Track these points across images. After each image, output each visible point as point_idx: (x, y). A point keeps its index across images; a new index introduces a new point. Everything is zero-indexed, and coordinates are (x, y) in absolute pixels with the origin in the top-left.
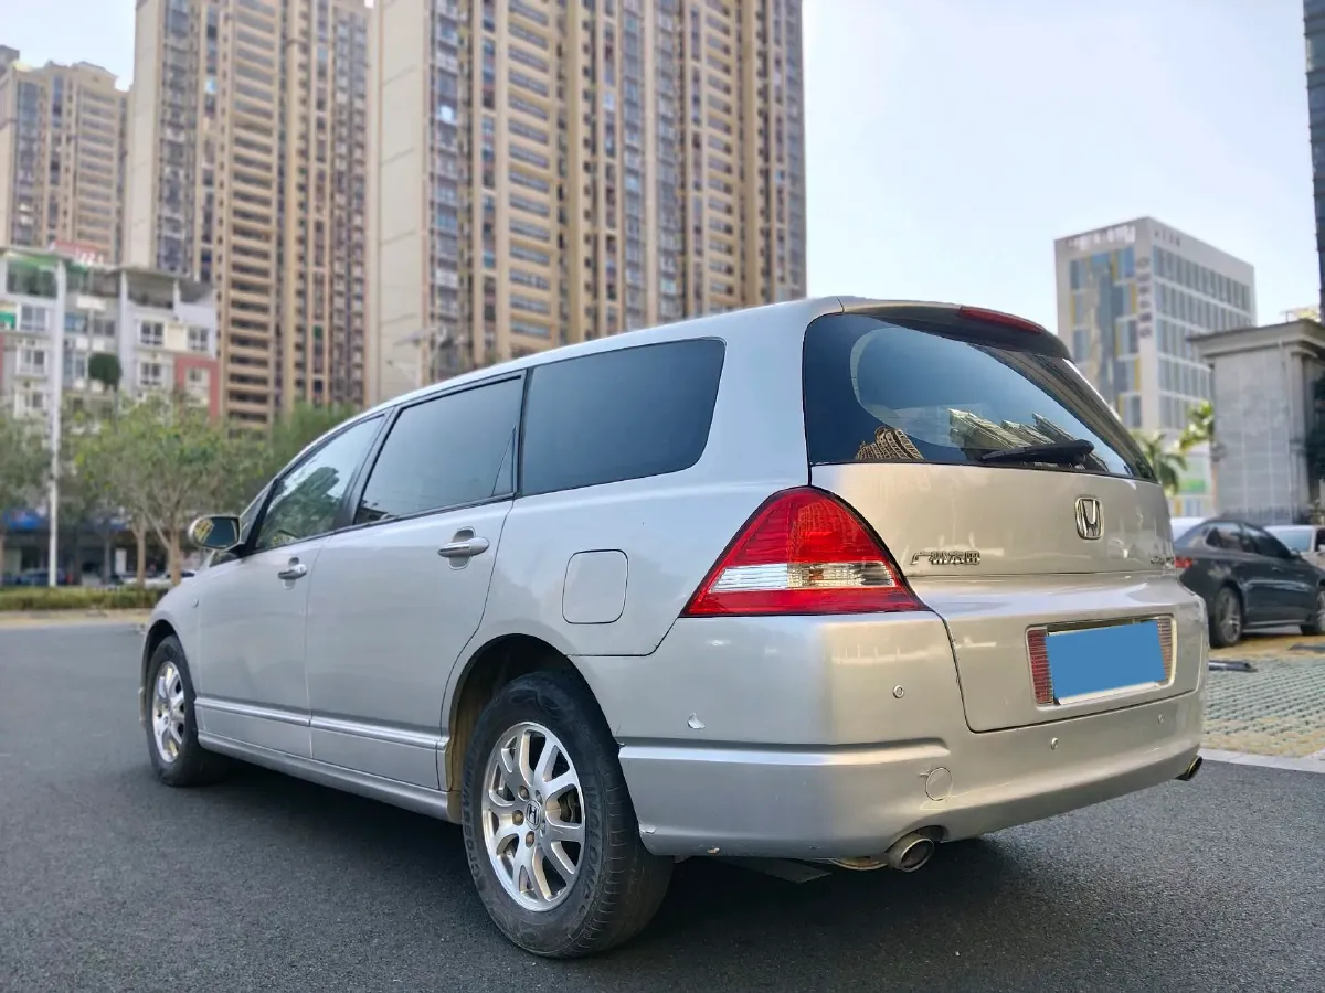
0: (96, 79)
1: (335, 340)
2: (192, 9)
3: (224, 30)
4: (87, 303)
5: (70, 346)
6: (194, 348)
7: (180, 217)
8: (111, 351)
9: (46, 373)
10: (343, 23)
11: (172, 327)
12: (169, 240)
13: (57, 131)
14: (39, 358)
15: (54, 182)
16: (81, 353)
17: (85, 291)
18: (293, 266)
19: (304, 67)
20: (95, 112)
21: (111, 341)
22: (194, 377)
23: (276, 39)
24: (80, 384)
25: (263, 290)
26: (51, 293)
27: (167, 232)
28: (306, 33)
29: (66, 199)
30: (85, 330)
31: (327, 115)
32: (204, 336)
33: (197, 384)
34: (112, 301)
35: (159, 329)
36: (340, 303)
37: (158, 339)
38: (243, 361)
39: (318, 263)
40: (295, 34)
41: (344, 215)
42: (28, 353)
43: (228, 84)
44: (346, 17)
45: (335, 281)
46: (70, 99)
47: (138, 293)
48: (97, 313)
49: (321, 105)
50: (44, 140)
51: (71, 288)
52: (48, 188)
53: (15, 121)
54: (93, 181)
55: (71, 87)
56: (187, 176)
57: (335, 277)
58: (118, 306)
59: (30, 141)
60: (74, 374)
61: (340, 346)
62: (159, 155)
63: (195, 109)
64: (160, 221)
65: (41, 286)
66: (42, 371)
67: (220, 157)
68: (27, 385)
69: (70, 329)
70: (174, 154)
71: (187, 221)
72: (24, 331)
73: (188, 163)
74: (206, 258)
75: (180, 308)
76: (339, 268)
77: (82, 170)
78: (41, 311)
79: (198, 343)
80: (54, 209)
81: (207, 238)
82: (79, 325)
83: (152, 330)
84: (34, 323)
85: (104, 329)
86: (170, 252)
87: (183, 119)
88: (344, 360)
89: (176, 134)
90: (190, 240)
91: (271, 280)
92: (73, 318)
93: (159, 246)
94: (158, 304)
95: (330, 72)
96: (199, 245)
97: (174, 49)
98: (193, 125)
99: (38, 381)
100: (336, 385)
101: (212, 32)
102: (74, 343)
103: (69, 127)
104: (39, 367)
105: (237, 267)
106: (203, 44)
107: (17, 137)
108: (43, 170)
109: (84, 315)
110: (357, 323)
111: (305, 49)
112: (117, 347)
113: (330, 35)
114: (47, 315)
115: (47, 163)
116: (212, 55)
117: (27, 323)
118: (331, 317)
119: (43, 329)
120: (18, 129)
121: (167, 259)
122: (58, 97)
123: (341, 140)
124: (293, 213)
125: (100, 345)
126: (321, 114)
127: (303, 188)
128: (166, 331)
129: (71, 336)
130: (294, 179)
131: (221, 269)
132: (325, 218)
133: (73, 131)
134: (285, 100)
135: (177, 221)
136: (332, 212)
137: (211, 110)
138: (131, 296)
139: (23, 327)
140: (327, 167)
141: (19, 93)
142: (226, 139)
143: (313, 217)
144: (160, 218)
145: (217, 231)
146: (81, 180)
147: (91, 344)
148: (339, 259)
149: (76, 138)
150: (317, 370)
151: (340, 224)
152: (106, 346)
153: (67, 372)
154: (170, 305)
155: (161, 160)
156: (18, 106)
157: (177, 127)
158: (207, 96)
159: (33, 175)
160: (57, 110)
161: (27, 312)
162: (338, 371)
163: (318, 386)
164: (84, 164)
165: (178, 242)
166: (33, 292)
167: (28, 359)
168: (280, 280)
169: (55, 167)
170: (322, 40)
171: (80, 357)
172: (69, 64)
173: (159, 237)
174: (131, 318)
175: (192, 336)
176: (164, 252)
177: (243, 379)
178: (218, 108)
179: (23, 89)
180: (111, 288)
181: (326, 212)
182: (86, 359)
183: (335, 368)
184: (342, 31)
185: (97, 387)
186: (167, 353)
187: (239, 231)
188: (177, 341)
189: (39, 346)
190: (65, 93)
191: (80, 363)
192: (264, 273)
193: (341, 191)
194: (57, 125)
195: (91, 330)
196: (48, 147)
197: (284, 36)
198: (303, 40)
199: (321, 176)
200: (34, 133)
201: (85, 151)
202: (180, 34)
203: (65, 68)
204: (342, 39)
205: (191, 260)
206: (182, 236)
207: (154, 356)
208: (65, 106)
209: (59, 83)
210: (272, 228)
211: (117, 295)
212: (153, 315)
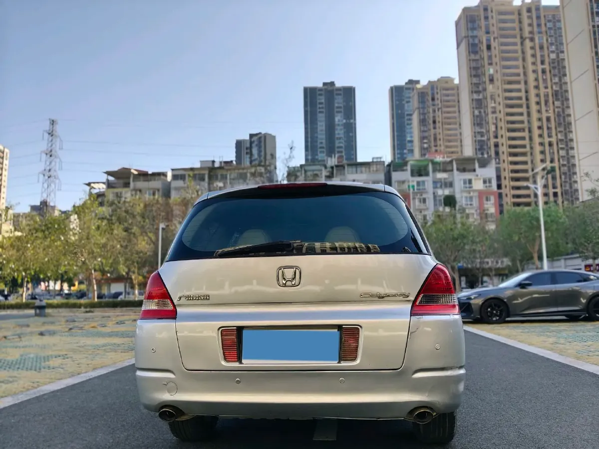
0: (447, 82)
1: (562, 171)
2: (480, 41)
3: (494, 44)
4: (441, 176)
5: (436, 194)
6: (486, 187)
7: (484, 130)
8: (451, 194)
9: (427, 206)
10: (549, 21)
11: (475, 179)
12: (480, 141)
13: (434, 107)
14: (424, 200)
15: (435, 128)
16: (440, 196)
17: (440, 171)
18: (537, 140)
19: (532, 48)
20: (448, 95)
21: (451, 190)
22: (487, 200)
23: (518, 40)
24: (441, 209)
25: (524, 154)
26: (427, 174)
27: (479, 138)
28: (531, 32)
29: (440, 133)
30: (441, 187)
31: (547, 67)
32: (490, 181)
33: (489, 202)
34: (451, 173)
35: (470, 181)
36: (562, 153)
37: (470, 186)
38: (518, 188)
39: (550, 136)
40: (526, 34)
41: (560, 110)
42: (420, 199)
43: (498, 68)
44: (550, 18)
45: (559, 143)
46: (437, 93)
47: (461, 167)
48: (445, 179)
49: (543, 63)
50: (429, 113)
51: (434, 171)
52: (433, 131)
53: (419, 108)
54: (449, 124)
55: (437, 89)
56: (485, 112)
57: (559, 141)
58: (453, 175)
59: (424, 114)
60: (438, 206)
61: (565, 174)
62: (472, 106)
63: (485, 82)
64: (475, 134)
65: (423, 173)
66: (426, 206)
67: (498, 100)
68: (421, 212)
69: (435, 187)
70: (479, 104)
71: (486, 131)
72: (418, 191)
73: (485, 106)
74: (496, 145)
75: (479, 171)
76: (560, 136)
77: (444, 120)
78: (424, 182)
79: (488, 184)
80: (435, 139)
81: (496, 137)
82: (439, 185)
83: (468, 182)
84: (421, 187)
85: (448, 185)
86: (481, 146)
87: (481, 88)
88: (568, 180)
89: (479, 95)
90: (489, 139)
91: (528, 149)
92: (435, 182)
93: (476, 145)
94: (470, 171)
95: (545, 46)
96: (493, 141)
97: (474, 60)
98: (485, 90)
99: (424, 210)
100: (565, 193)
101: (489, 47)
102: (437, 193)
103: (438, 105)
104: (425, 205)
105: (511, 147)
106: (485, 54)
107: (420, 114)
108: (430, 124)
109: (440, 180)
110: (572, 161)
111: (532, 40)
112: (454, 192)
113: (543, 29)
114: (426, 183)
115: (431, 122)
116: (490, 57)
117: (418, 188)
118: (559, 161)
119: (425, 189)
120: (420, 111)
121: (479, 150)
122: (433, 94)
123: (555, 75)
124: (535, 116)
125: (447, 192)
126: (543, 67)
127: (538, 103)
128: (473, 181)
129: (436, 190)
130: (533, 99)
131: (503, 149)
132: (551, 114)
133: (440, 106)
134: (525, 66)
135: (483, 132)
136: (554, 111)
137: (492, 80)
138: (458, 169)
139: (417, 189)
140: (549, 90)
141: (419, 96)
142: (500, 91)
143: (544, 115)
144: (475, 133)
145: (500, 133)
146: (445, 124)
147: (444, 192)
148: (560, 132)
149: (441, 108)
150: (554, 187)
151: (559, 115)
152: (450, 192)
153: (435, 205)
154: (474, 170)
155: (473, 108)
156: (419, 102)
157: (478, 92)
158: (490, 75)
159: (426, 128)
160: (433, 99)
161: (418, 183)
162: (565, 186)
163: (555, 194)
164: (445, 118)
165: (483, 141)
166: (420, 175)
167: (420, 202)
168: (531, 148)
169: (434, 122)
170: (540, 33)
171: (440, 198)
172: (436, 80)
173: (475, 141)
174: (458, 178)
175: (485, 182)
176: (478, 147)
177: (519, 196)
178: (495, 79)
179: (420, 95)
180: (449, 168)
181: (551, 111)
182: (442, 198)
183: (563, 184)
184: (549, 25)
185: (447, 209)
186: (474, 191)
187: (510, 130)
188: (478, 185)
189: (424, 196)
190: (435, 91)
191: (440, 200)
192: (524, 146)
193: (557, 100)
194: (434, 105)
195: (443, 186)
196: (431, 115)
197: (522, 37)
198: (531, 36)
199: (547, 96)
200: (426, 111)
201: (445, 113)
202: (476, 53)
203: (435, 81)
204: (550, 29)
205: (490, 148)
206: (485, 138)
207: (470, 193)
208: (436, 96)
209: (432, 88)
210: (526, 125)
211: (452, 170)
212: (468, 176)
